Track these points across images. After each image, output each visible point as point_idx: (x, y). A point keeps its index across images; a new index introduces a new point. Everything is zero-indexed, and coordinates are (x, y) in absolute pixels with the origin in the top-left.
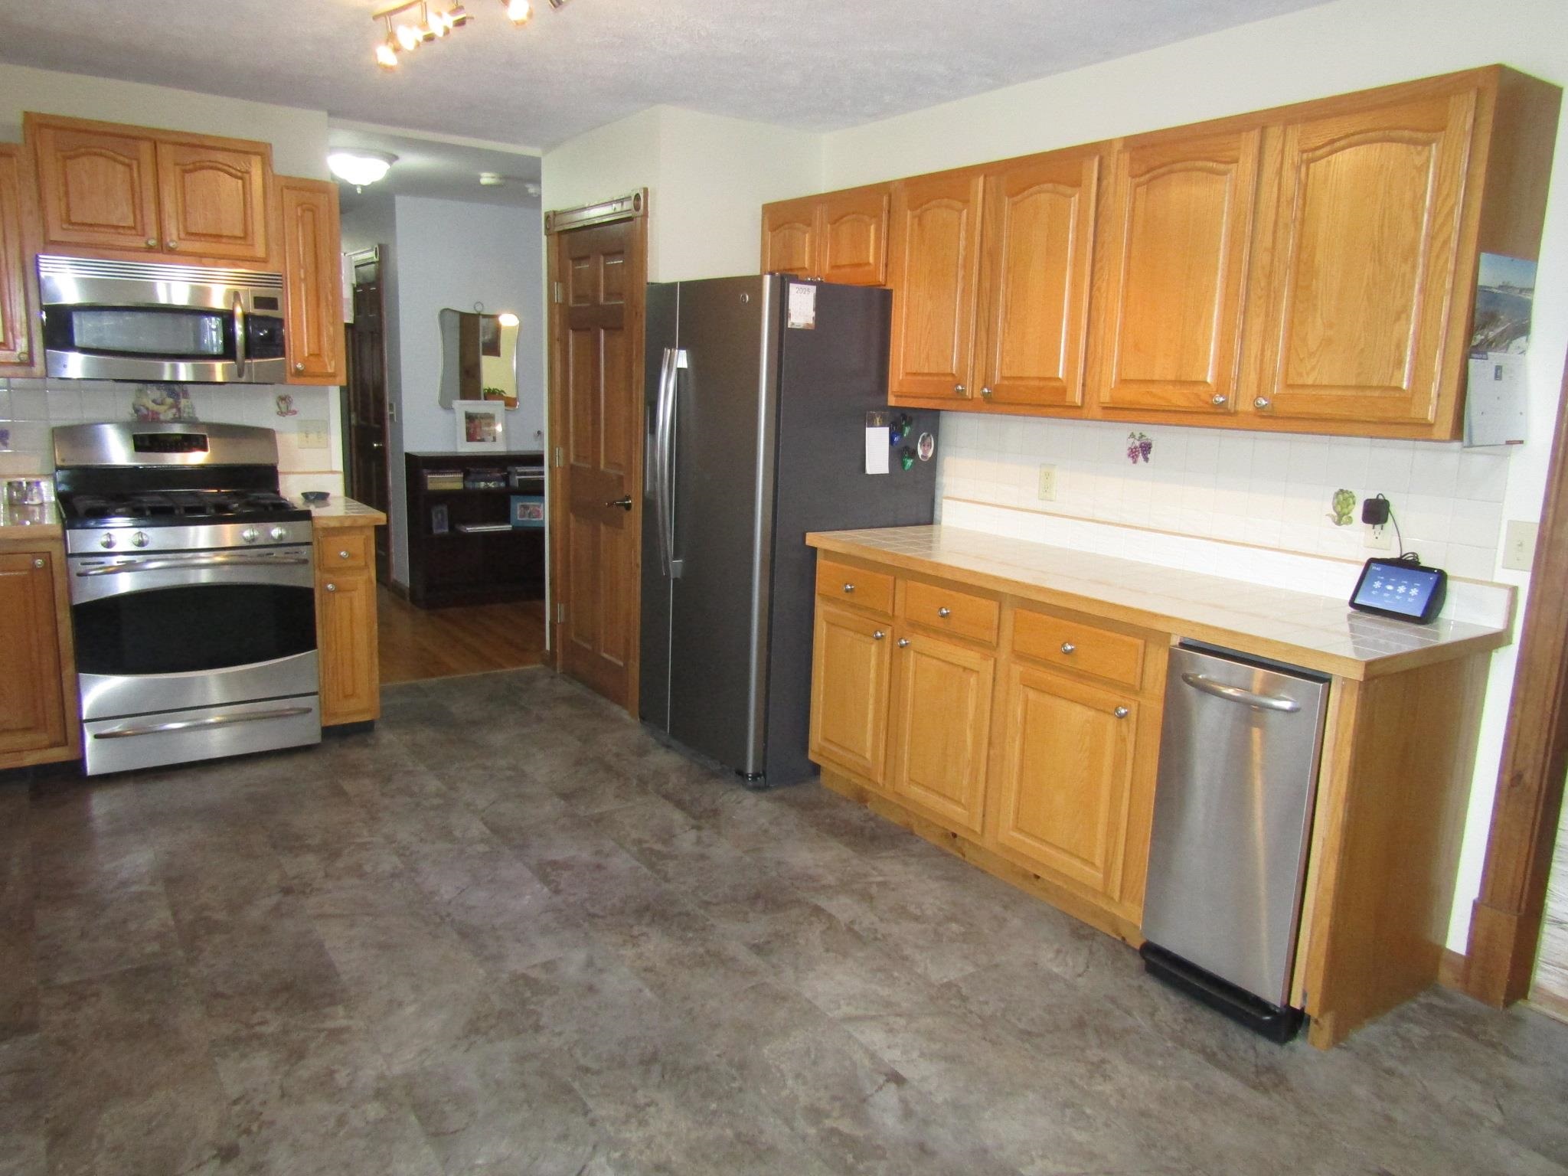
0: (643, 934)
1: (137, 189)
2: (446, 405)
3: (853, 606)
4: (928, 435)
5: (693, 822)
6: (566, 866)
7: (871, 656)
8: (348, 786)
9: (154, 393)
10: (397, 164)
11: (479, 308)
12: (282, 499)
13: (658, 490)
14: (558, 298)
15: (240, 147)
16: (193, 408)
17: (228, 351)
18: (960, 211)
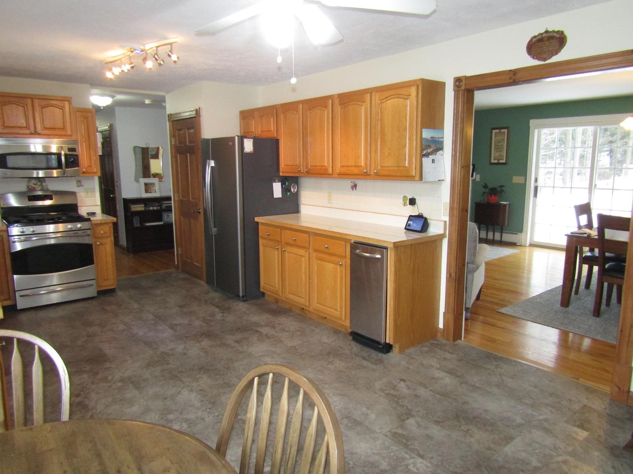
0: (202, 340)
1: (27, 115)
2: (137, 180)
3: (270, 240)
4: (295, 185)
5: (221, 311)
6: (179, 325)
7: (276, 255)
8: (108, 308)
9: (34, 181)
10: (115, 98)
11: (148, 146)
12: (80, 215)
13: (207, 206)
14: (173, 143)
15: (61, 99)
16: (47, 185)
17: (60, 166)
18: (296, 115)
